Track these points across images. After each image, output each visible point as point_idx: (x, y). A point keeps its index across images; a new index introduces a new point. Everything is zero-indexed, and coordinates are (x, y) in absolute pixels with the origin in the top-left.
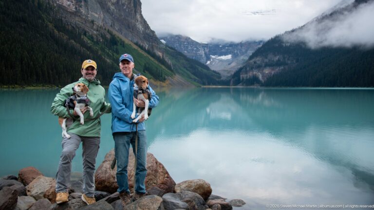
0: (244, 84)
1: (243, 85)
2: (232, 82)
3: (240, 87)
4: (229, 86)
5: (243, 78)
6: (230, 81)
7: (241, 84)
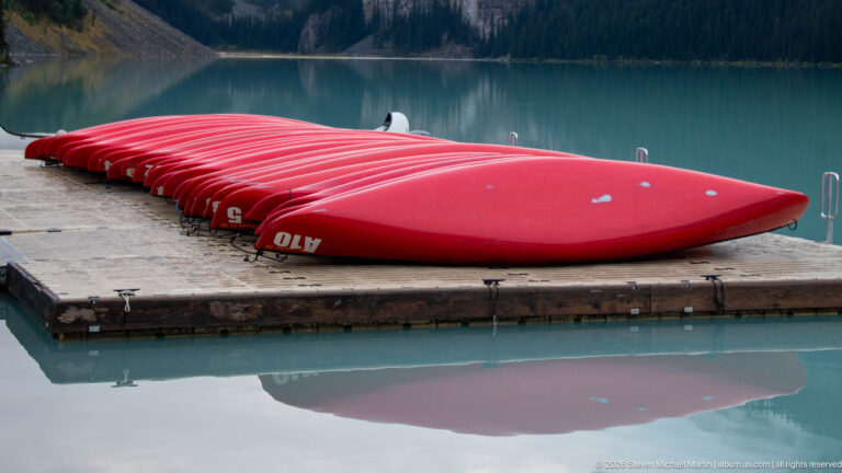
0: (389, 45)
1: (378, 48)
2: (310, 32)
3: (359, 57)
4: (294, 50)
5: (377, 16)
6: (300, 20)
7: (369, 40)
